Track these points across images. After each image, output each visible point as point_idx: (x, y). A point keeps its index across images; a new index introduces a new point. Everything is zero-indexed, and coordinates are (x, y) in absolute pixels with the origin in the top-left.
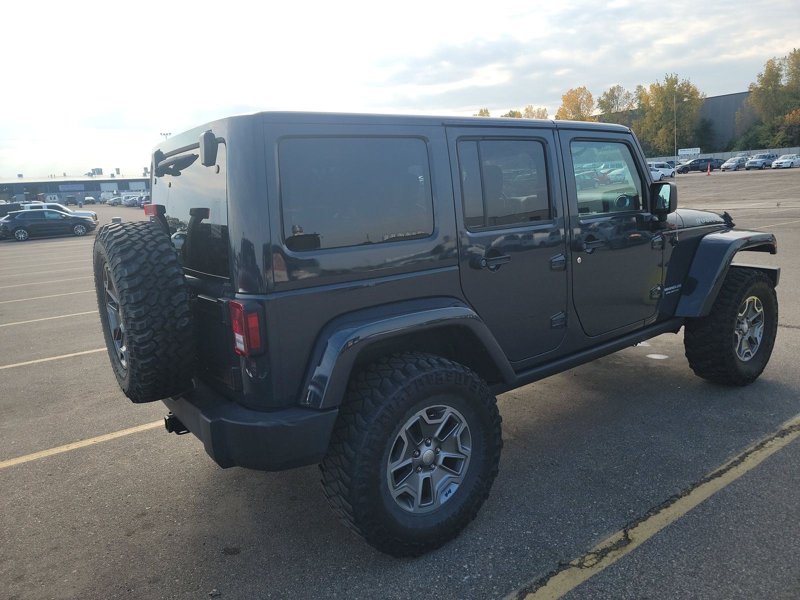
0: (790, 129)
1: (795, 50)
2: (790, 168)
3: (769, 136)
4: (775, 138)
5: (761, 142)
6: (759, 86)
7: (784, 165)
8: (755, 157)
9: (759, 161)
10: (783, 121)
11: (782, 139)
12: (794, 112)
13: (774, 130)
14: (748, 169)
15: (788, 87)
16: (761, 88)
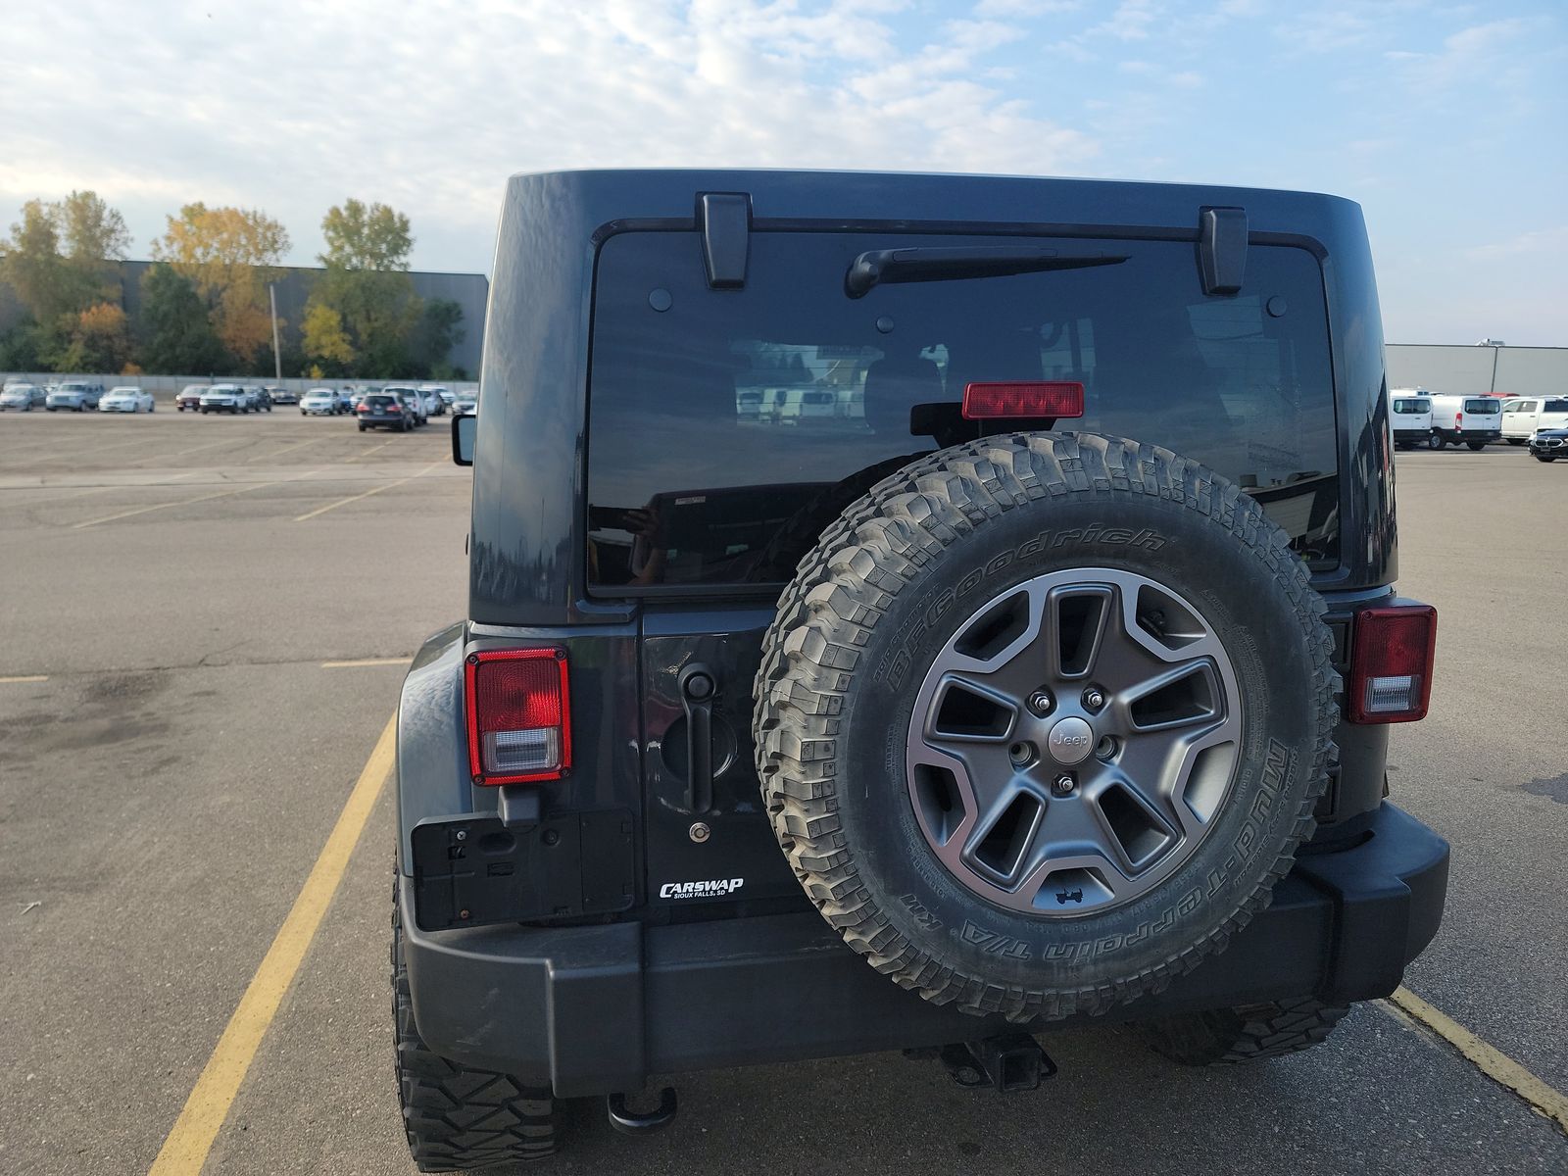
0: (92, 342)
1: (74, 192)
2: (134, 412)
3: (54, 349)
4: (67, 355)
5: (41, 360)
6: (19, 249)
7: (123, 407)
8: (56, 389)
9: (74, 397)
10: (76, 324)
11: (82, 358)
12: (94, 309)
13: (62, 338)
14: (53, 409)
15: (75, 260)
16: (22, 254)
